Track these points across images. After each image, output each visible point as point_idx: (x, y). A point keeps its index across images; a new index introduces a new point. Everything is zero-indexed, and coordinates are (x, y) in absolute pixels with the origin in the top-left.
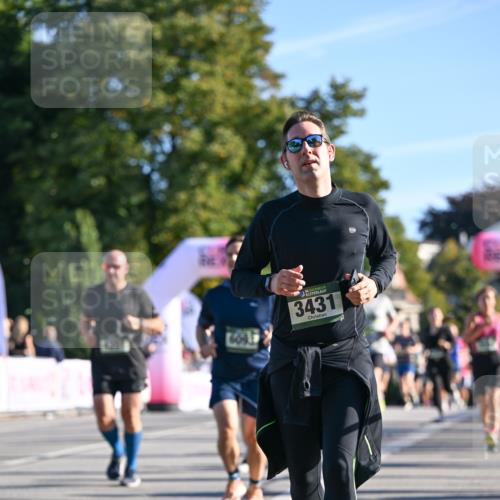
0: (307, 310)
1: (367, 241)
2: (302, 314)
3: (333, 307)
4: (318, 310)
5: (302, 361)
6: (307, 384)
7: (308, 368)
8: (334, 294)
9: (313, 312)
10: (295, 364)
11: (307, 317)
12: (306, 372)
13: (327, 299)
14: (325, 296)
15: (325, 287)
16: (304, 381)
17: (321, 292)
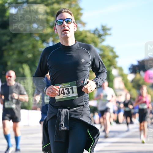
0: (62, 93)
1: (90, 65)
2: (60, 95)
3: (73, 92)
4: (66, 93)
5: (60, 114)
6: (62, 125)
7: (63, 118)
8: (73, 87)
9: (64, 94)
10: (57, 116)
11: (61, 96)
12: (62, 119)
13: (71, 89)
14: (69, 88)
15: (70, 84)
16: (61, 123)
17: (68, 86)
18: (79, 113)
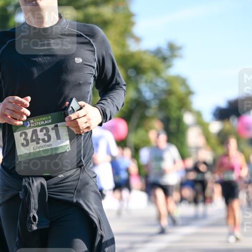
0: (32, 141)
1: (94, 72)
3: (58, 137)
4: (44, 140)
5: (27, 193)
6: (34, 217)
7: (34, 202)
8: (59, 124)
10: (21, 197)
12: (32, 205)
13: (52, 129)
14: (50, 127)
15: (50, 117)
16: (31, 215)
17: (46, 122)
18: (71, 185)
